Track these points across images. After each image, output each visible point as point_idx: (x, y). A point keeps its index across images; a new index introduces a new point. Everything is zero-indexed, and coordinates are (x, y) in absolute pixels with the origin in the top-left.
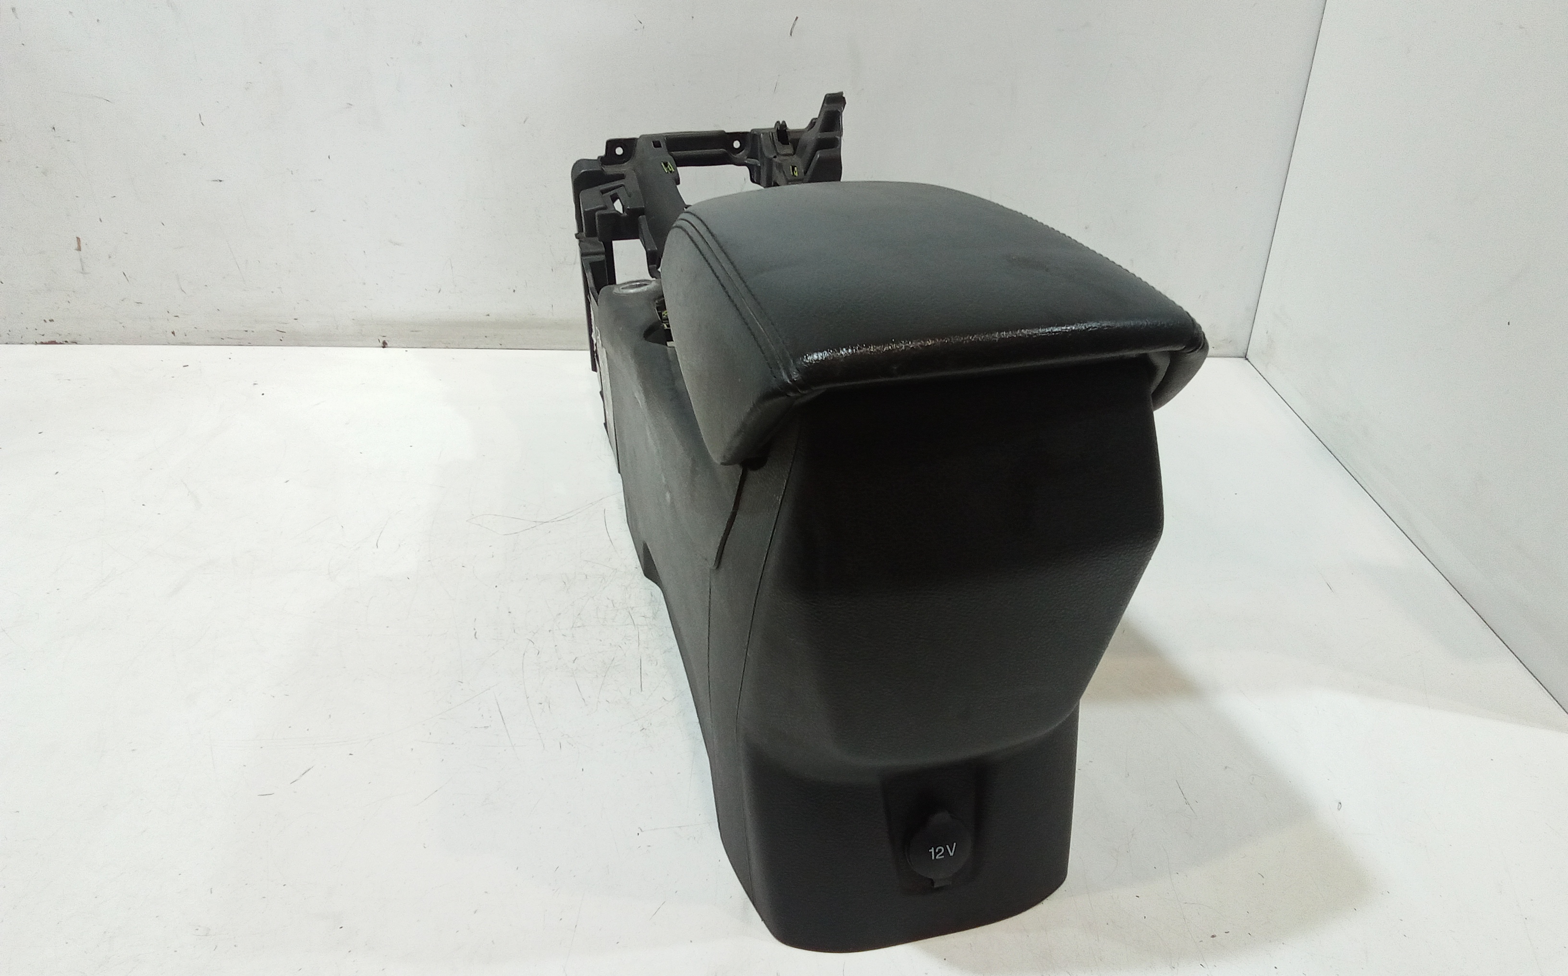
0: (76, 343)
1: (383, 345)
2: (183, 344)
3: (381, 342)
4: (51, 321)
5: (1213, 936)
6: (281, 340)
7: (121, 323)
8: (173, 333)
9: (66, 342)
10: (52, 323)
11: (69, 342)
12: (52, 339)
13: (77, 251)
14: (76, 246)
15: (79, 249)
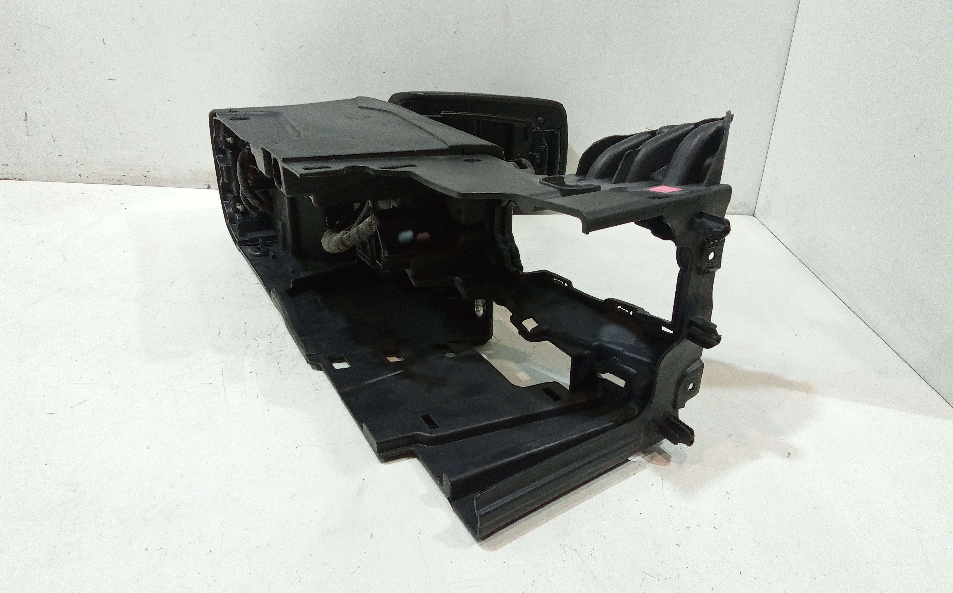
0: (21, 180)
1: (208, 188)
2: (86, 183)
3: (207, 185)
4: (7, 165)
5: (688, 528)
6: (145, 182)
7: (49, 168)
8: (80, 175)
9: (15, 179)
10: (7, 166)
11: (16, 179)
12: (6, 177)
13: (25, 122)
14: (24, 118)
15: (26, 120)
